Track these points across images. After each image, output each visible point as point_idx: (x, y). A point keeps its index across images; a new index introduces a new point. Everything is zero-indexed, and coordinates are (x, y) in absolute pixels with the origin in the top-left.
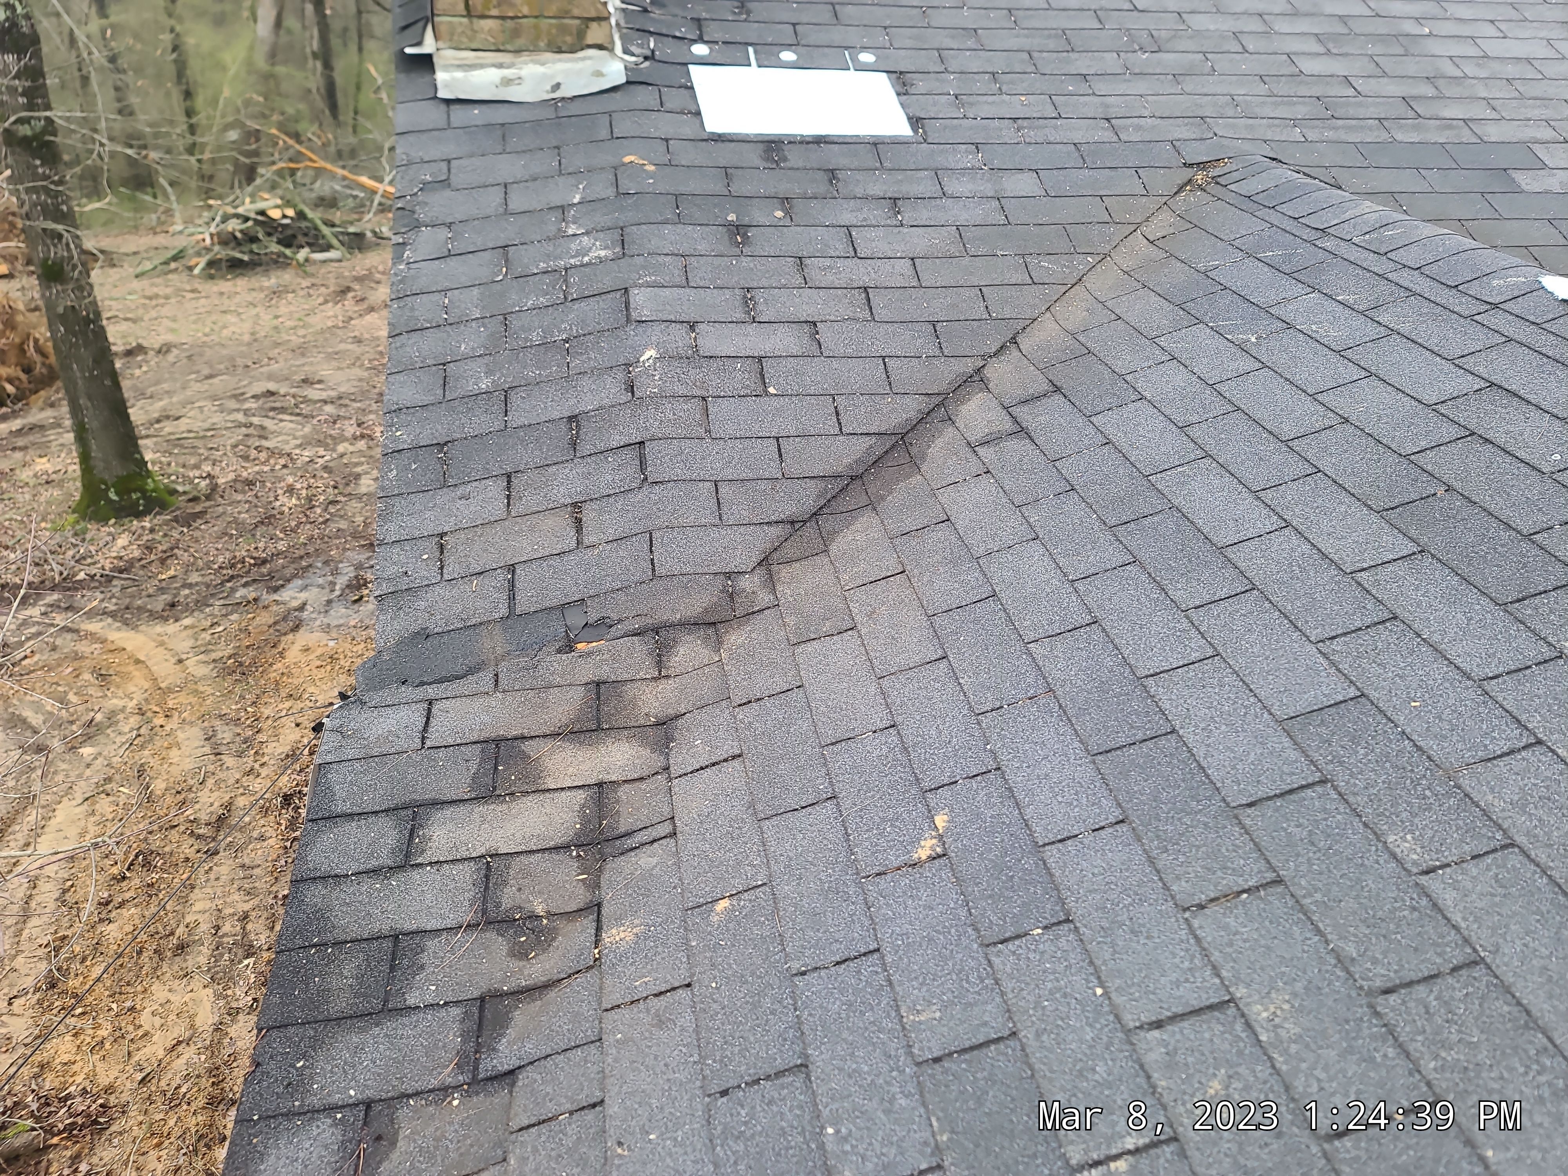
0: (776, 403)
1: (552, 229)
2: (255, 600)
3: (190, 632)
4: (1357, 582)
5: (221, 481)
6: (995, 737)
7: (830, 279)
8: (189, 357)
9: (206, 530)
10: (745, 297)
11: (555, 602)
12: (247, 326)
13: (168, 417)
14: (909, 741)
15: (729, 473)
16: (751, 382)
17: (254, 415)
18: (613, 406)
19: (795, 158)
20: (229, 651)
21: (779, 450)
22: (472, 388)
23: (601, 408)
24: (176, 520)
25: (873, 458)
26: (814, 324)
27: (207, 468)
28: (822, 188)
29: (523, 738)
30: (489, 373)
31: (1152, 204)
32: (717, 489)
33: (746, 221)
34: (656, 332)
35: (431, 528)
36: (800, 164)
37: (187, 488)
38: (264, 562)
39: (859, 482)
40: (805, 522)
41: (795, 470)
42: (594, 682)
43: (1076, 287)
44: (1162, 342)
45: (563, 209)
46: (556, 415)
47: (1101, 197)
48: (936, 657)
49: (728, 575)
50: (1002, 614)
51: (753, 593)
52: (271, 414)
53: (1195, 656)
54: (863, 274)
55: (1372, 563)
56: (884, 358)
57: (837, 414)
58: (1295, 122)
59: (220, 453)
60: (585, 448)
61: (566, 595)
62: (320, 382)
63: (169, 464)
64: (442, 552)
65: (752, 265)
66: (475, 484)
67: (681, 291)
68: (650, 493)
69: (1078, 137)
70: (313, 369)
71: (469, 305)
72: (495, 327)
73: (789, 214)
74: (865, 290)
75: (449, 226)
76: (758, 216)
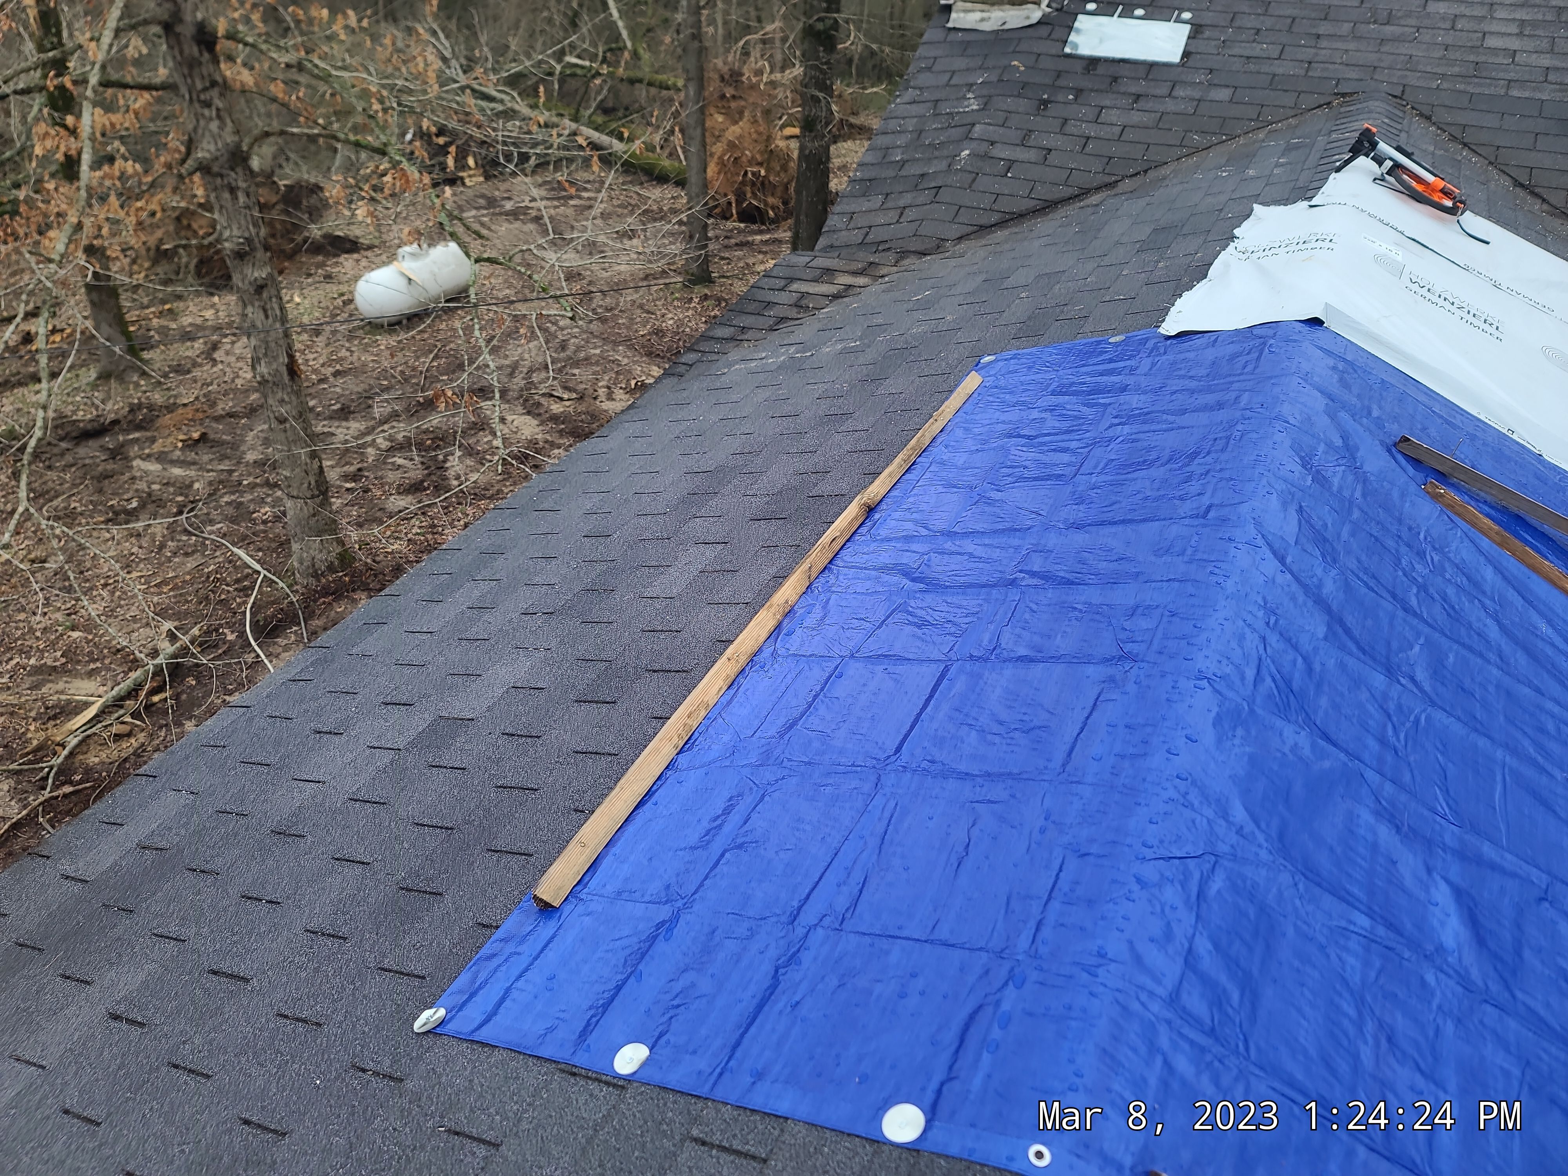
0: (1008, 180)
1: (961, 94)
10: (1026, 134)
15: (969, 204)
16: (1003, 170)
18: (940, 172)
19: (1101, 69)
21: (996, 199)
22: (893, 159)
23: (935, 172)
25: (1033, 209)
26: (1051, 150)
28: (1105, 86)
30: (903, 154)
32: (959, 209)
33: (1052, 99)
34: (974, 144)
36: (1102, 73)
39: (1021, 217)
40: (986, 227)
41: (997, 208)
42: (872, 262)
43: (1205, 150)
45: (972, 85)
46: (917, 173)
47: (1262, 105)
49: (942, 239)
51: (947, 246)
54: (1093, 131)
56: (1072, 169)
57: (1032, 189)
64: (851, 219)
65: (1040, 120)
66: (875, 196)
67: (998, 128)
68: (932, 206)
69: (1280, 71)
71: (911, 124)
72: (915, 135)
73: (1076, 99)
74: (1088, 138)
75: (921, 89)
76: (1060, 97)
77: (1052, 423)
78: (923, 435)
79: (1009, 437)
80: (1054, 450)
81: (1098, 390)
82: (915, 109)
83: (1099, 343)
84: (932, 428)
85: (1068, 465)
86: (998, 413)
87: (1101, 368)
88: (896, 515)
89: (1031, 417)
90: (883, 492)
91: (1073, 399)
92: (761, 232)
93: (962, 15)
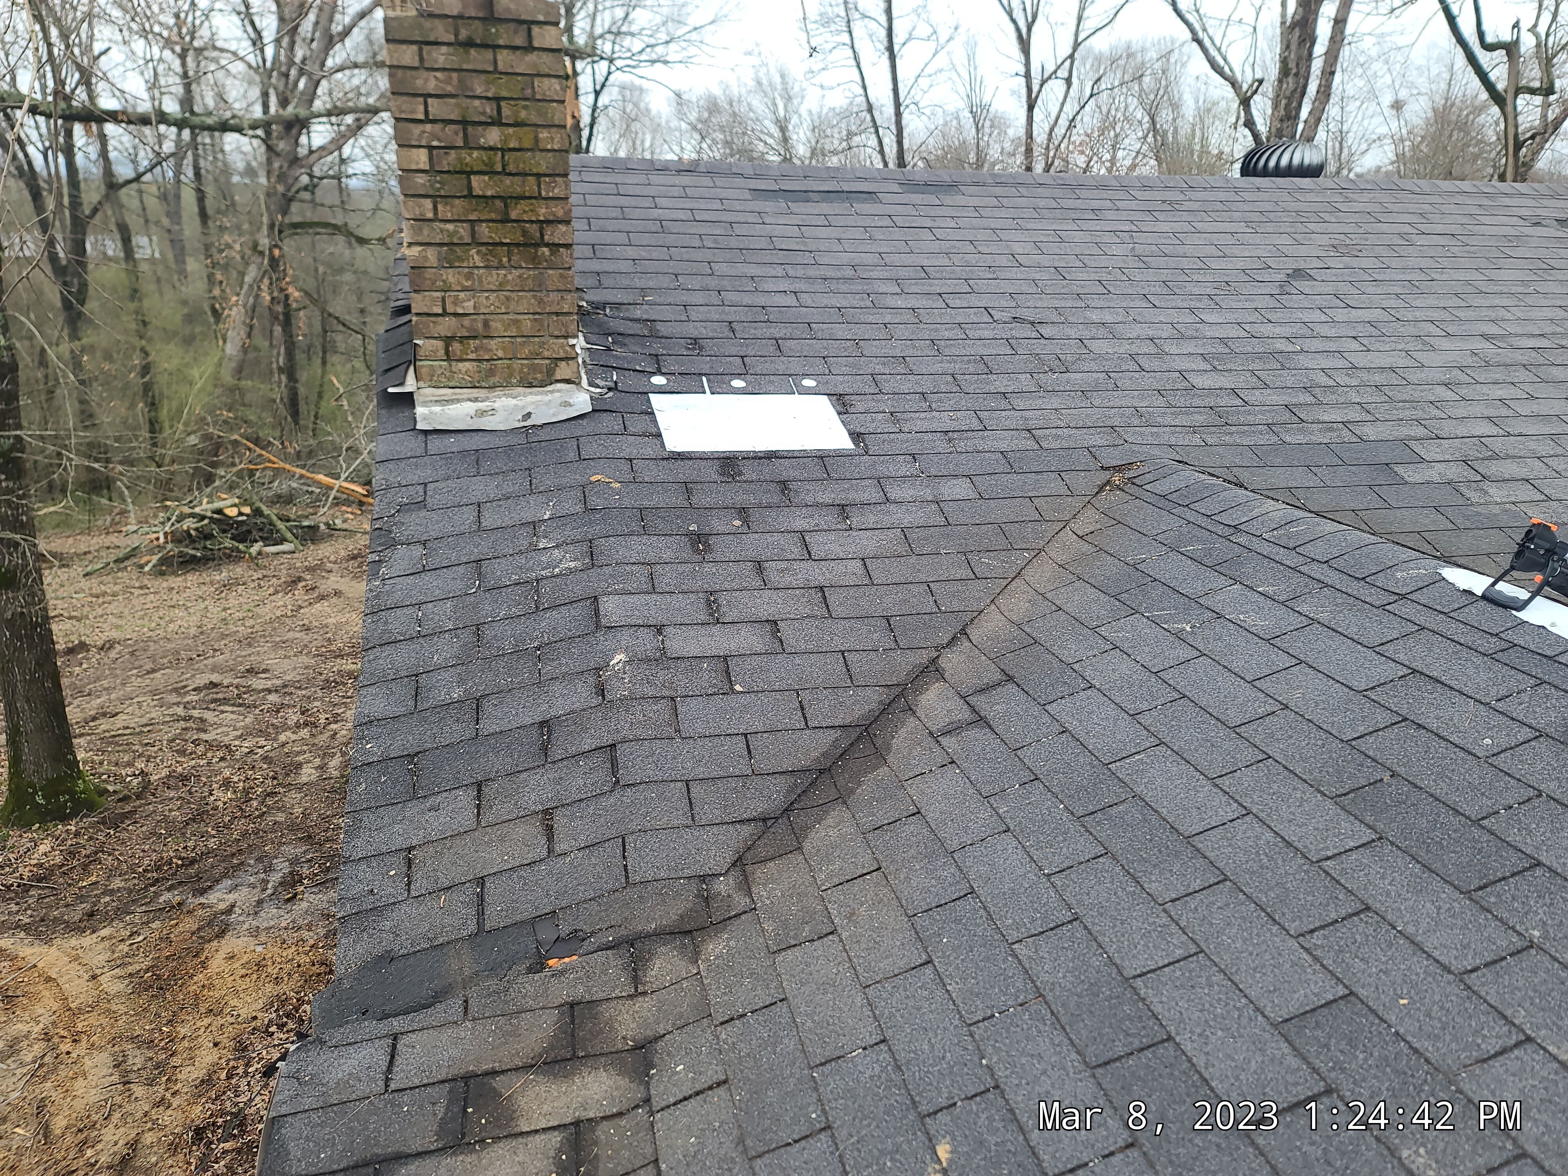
0: (742, 699)
1: (524, 544)
2: (179, 904)
3: (107, 943)
4: (1325, 871)
5: (154, 778)
6: (990, 1050)
7: (787, 580)
8: (132, 653)
9: (135, 831)
10: (708, 600)
11: (526, 916)
12: (194, 620)
13: (104, 715)
14: (902, 1057)
15: (701, 771)
16: (717, 680)
17: (194, 708)
18: (584, 710)
19: (749, 472)
20: (147, 963)
21: (748, 746)
22: (442, 696)
23: (572, 712)
24: (103, 822)
25: (839, 751)
26: (775, 622)
27: (140, 765)
28: (776, 499)
29: (494, 1073)
30: (461, 682)
31: (1078, 503)
32: (688, 789)
33: (707, 530)
34: (625, 636)
35: (399, 842)
36: (754, 477)
37: (118, 787)
38: (193, 862)
39: (827, 775)
40: (776, 818)
41: (764, 767)
42: (567, 1003)
43: (1016, 580)
44: (1103, 630)
45: (535, 524)
46: (528, 721)
47: (1030, 498)
48: (920, 961)
49: (703, 878)
50: (982, 911)
51: (729, 896)
52: (212, 706)
53: (1179, 953)
54: (817, 574)
55: (1336, 851)
56: (843, 652)
57: (802, 709)
58: (1194, 429)
59: (156, 748)
60: (557, 753)
61: (537, 908)
62: (265, 671)
63: (101, 763)
64: (410, 867)
65: (714, 570)
66: (444, 795)
67: (647, 597)
68: (622, 796)
69: (1003, 446)
70: (259, 659)
71: (444, 617)
72: (467, 636)
73: (746, 522)
74: (821, 588)
75: (424, 543)
76: (718, 525)
82: (434, 584)
93: (437, 409)
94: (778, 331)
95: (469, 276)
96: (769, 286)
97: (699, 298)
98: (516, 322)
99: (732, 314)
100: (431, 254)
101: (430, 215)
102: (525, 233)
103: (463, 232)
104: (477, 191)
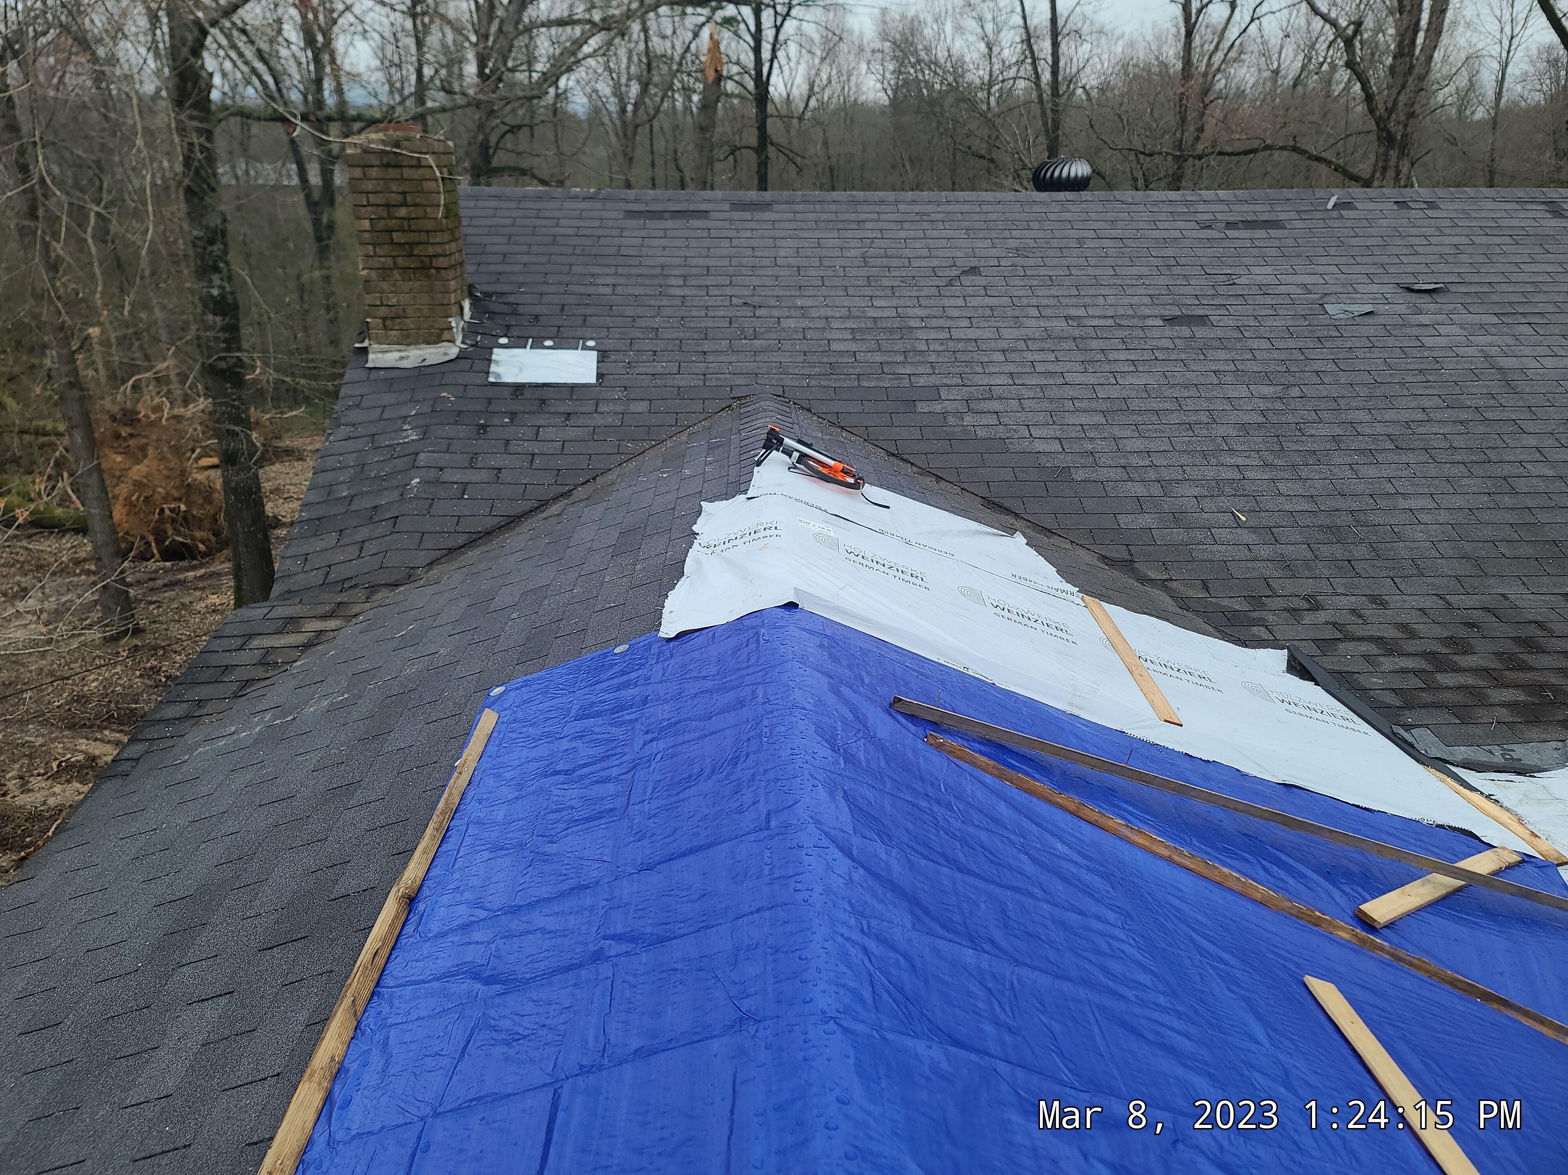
0: (466, 502)
1: (397, 427)
7: (519, 450)
10: (473, 457)
11: (342, 578)
15: (431, 530)
16: (458, 493)
18: (393, 502)
19: (528, 394)
21: (458, 521)
22: (339, 495)
23: (388, 503)
25: (498, 526)
26: (501, 469)
28: (535, 408)
29: (302, 617)
30: (348, 489)
31: (703, 417)
32: (422, 536)
33: (489, 423)
34: (423, 472)
35: (304, 551)
36: (530, 396)
39: (487, 535)
40: (454, 549)
41: (461, 530)
42: (340, 602)
43: (639, 455)
45: (406, 417)
46: (369, 506)
47: (677, 413)
51: (418, 574)
54: (535, 448)
56: (526, 484)
57: (492, 507)
58: (808, 377)
60: (376, 519)
61: (347, 576)
64: (306, 561)
65: (483, 443)
66: (327, 534)
67: (443, 454)
68: (394, 536)
69: (682, 383)
71: (351, 460)
72: (358, 469)
73: (512, 420)
74: (533, 455)
75: (353, 425)
76: (496, 421)
77: (585, 752)
78: (450, 794)
79: (546, 776)
80: (597, 782)
81: (620, 708)
82: (351, 445)
83: (605, 655)
84: (458, 783)
85: (616, 795)
86: (526, 751)
87: (615, 681)
88: (445, 900)
89: (562, 748)
90: (421, 874)
91: (600, 721)
92: (194, 568)
93: (380, 355)
94: (589, 311)
95: (394, 285)
96: (599, 281)
97: (553, 289)
98: (420, 309)
99: (569, 299)
100: (374, 274)
101: (372, 254)
102: (422, 261)
103: (389, 262)
104: (396, 241)
